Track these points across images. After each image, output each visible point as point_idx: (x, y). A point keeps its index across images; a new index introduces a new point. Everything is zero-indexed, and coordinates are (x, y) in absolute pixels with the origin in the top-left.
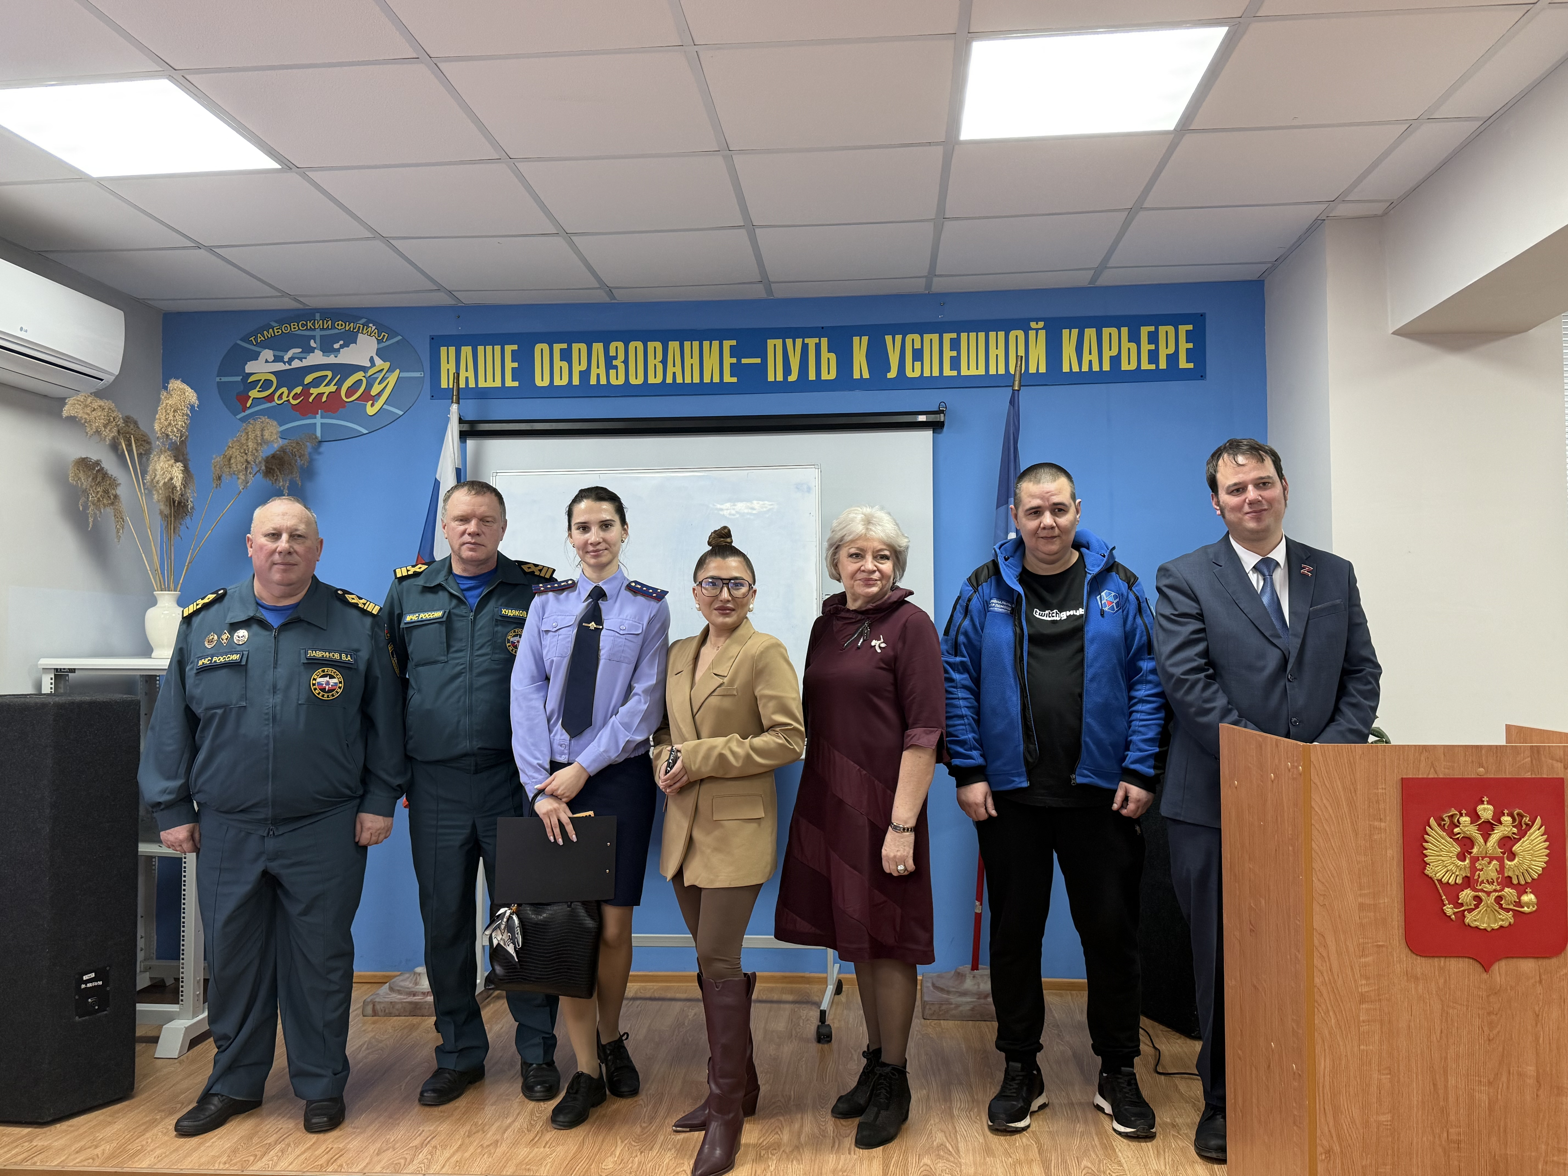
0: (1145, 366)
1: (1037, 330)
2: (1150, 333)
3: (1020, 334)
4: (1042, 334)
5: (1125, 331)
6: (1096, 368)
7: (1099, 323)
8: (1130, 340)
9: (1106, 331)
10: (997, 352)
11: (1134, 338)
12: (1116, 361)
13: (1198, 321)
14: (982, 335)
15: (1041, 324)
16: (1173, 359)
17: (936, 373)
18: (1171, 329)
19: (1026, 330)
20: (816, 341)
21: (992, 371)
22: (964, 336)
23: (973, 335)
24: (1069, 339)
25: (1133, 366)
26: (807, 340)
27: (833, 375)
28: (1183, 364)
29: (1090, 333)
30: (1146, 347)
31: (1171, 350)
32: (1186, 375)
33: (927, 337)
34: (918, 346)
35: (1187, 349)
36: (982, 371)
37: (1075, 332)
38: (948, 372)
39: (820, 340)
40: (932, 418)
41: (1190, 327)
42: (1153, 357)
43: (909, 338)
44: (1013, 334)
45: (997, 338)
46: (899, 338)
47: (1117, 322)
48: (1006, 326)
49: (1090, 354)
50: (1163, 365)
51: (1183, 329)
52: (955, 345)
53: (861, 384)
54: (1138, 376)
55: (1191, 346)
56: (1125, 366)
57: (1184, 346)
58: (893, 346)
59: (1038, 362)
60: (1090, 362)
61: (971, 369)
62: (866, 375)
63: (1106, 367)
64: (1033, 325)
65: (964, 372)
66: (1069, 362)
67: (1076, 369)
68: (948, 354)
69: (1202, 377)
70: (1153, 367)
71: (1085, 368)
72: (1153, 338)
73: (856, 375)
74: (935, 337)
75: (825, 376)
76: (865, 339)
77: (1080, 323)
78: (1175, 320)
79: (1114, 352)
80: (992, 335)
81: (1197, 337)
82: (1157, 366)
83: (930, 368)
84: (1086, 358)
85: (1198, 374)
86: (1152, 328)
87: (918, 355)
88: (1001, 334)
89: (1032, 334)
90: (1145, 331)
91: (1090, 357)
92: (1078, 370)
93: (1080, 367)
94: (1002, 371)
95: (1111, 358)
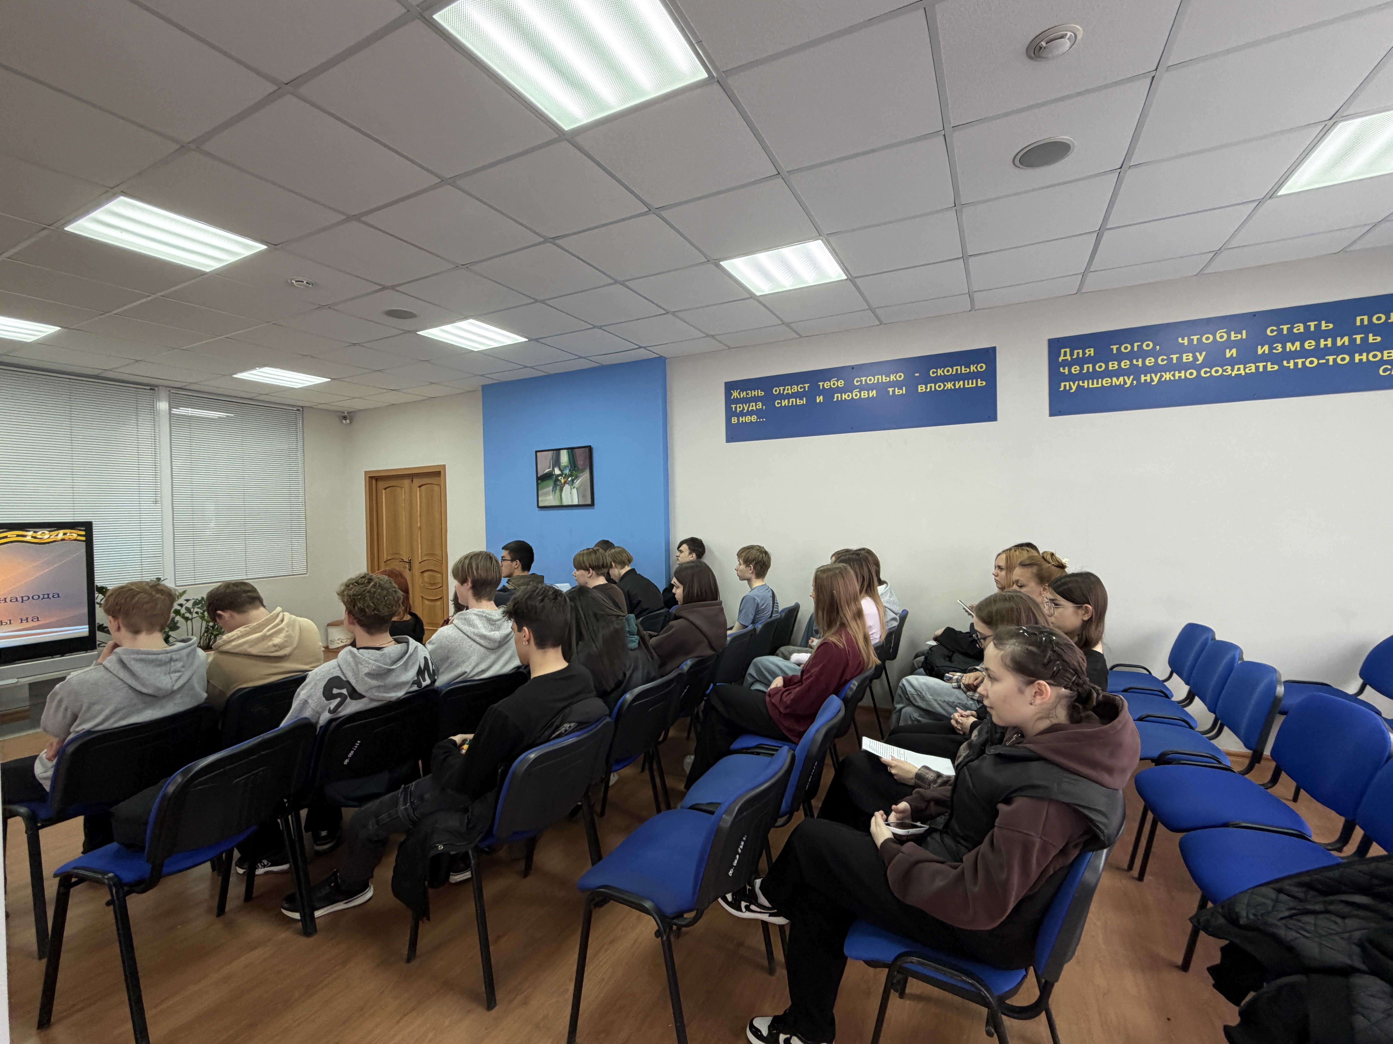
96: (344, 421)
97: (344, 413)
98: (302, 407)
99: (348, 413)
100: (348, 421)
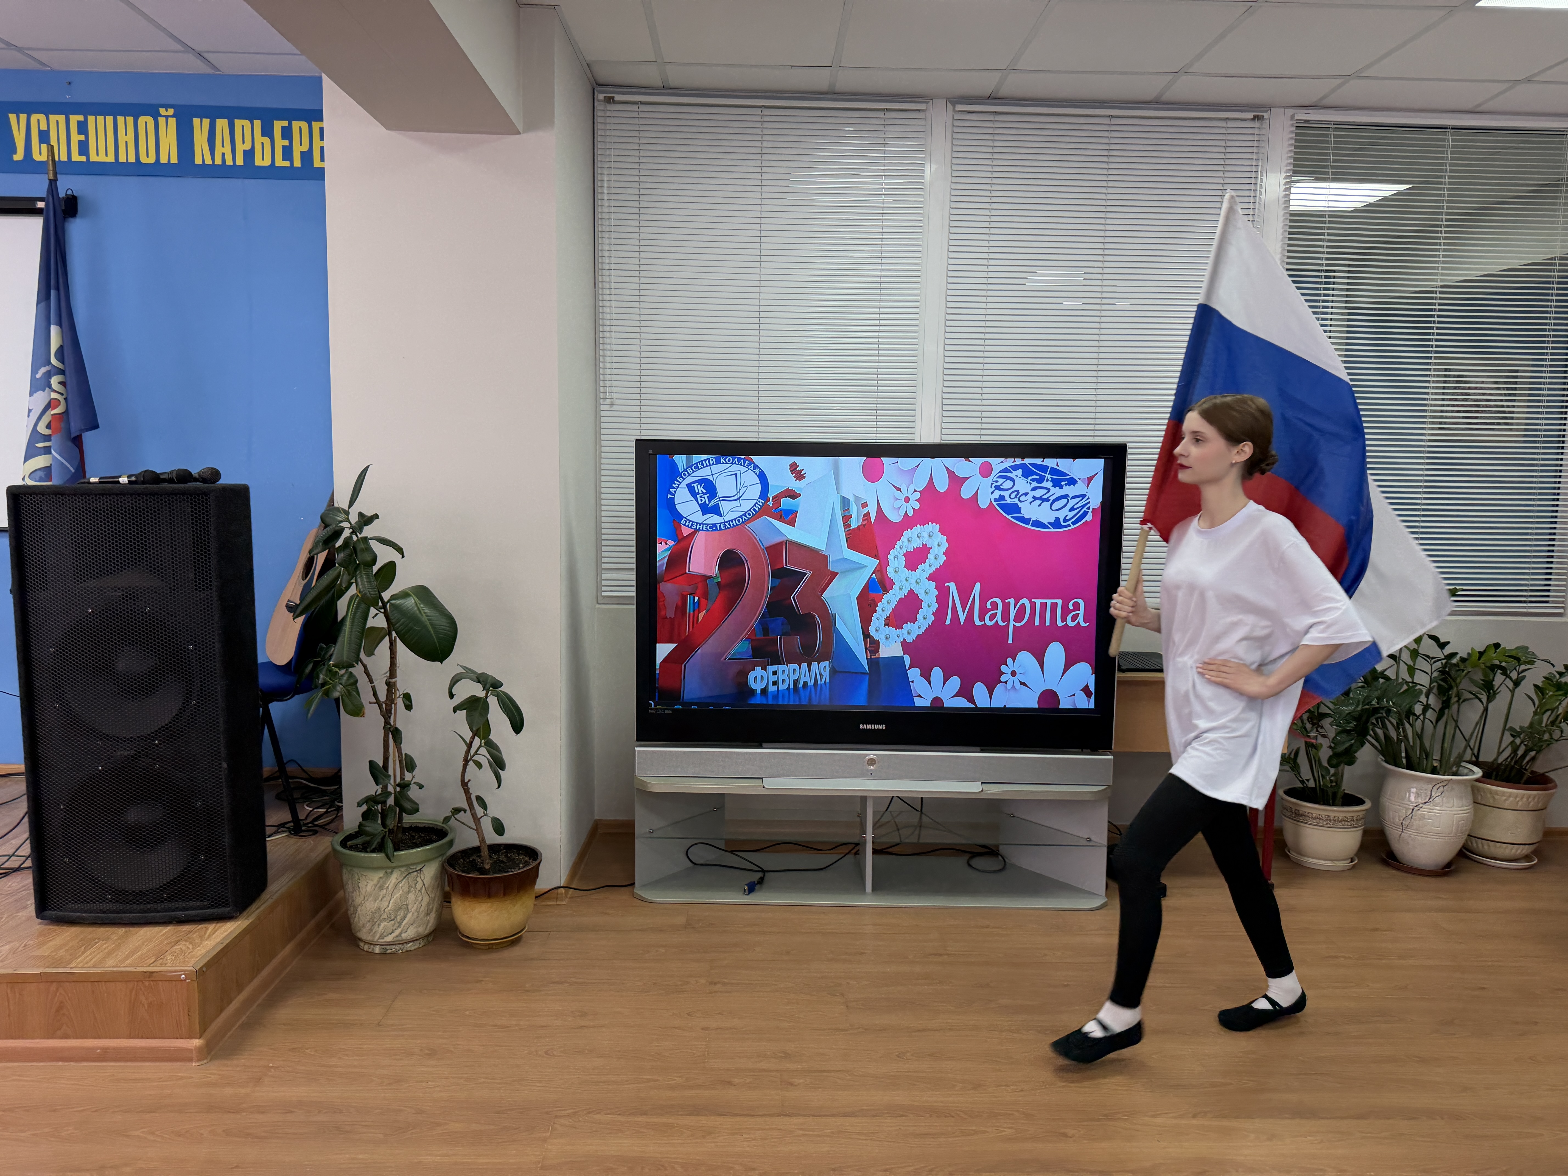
0: (280, 162)
1: (167, 117)
2: (283, 128)
3: (150, 120)
4: (172, 121)
5: (257, 123)
6: (229, 161)
7: (232, 114)
8: (263, 134)
9: (238, 123)
10: (126, 138)
11: (268, 132)
12: (249, 154)
14: (110, 120)
15: (171, 112)
16: (308, 157)
17: (64, 157)
18: (304, 125)
19: (156, 116)
21: (122, 159)
22: (91, 119)
23: (99, 119)
24: (200, 128)
25: (267, 162)
28: (317, 163)
29: (222, 124)
30: (280, 143)
31: (305, 148)
33: (52, 118)
34: (43, 127)
35: (321, 147)
36: (111, 158)
37: (206, 122)
38: (76, 157)
42: (287, 153)
43: (34, 118)
44: (142, 120)
45: (125, 123)
46: (22, 117)
47: (250, 114)
48: (134, 111)
49: (223, 146)
50: (297, 163)
51: (316, 126)
52: (83, 128)
54: (272, 172)
56: (259, 162)
57: (318, 144)
58: (17, 126)
59: (169, 151)
60: (223, 154)
61: (100, 155)
63: (240, 162)
64: (162, 111)
65: (93, 158)
66: (201, 153)
67: (208, 161)
68: (76, 137)
70: (287, 164)
71: (218, 161)
72: (287, 133)
74: (61, 118)
77: (213, 113)
78: (308, 117)
79: (248, 146)
80: (120, 119)
82: (291, 163)
83: (58, 151)
84: (219, 150)
86: (285, 123)
87: (45, 137)
88: (130, 119)
89: (162, 121)
90: (278, 125)
91: (223, 149)
92: (211, 163)
93: (213, 160)
94: (132, 159)
95: (245, 152)
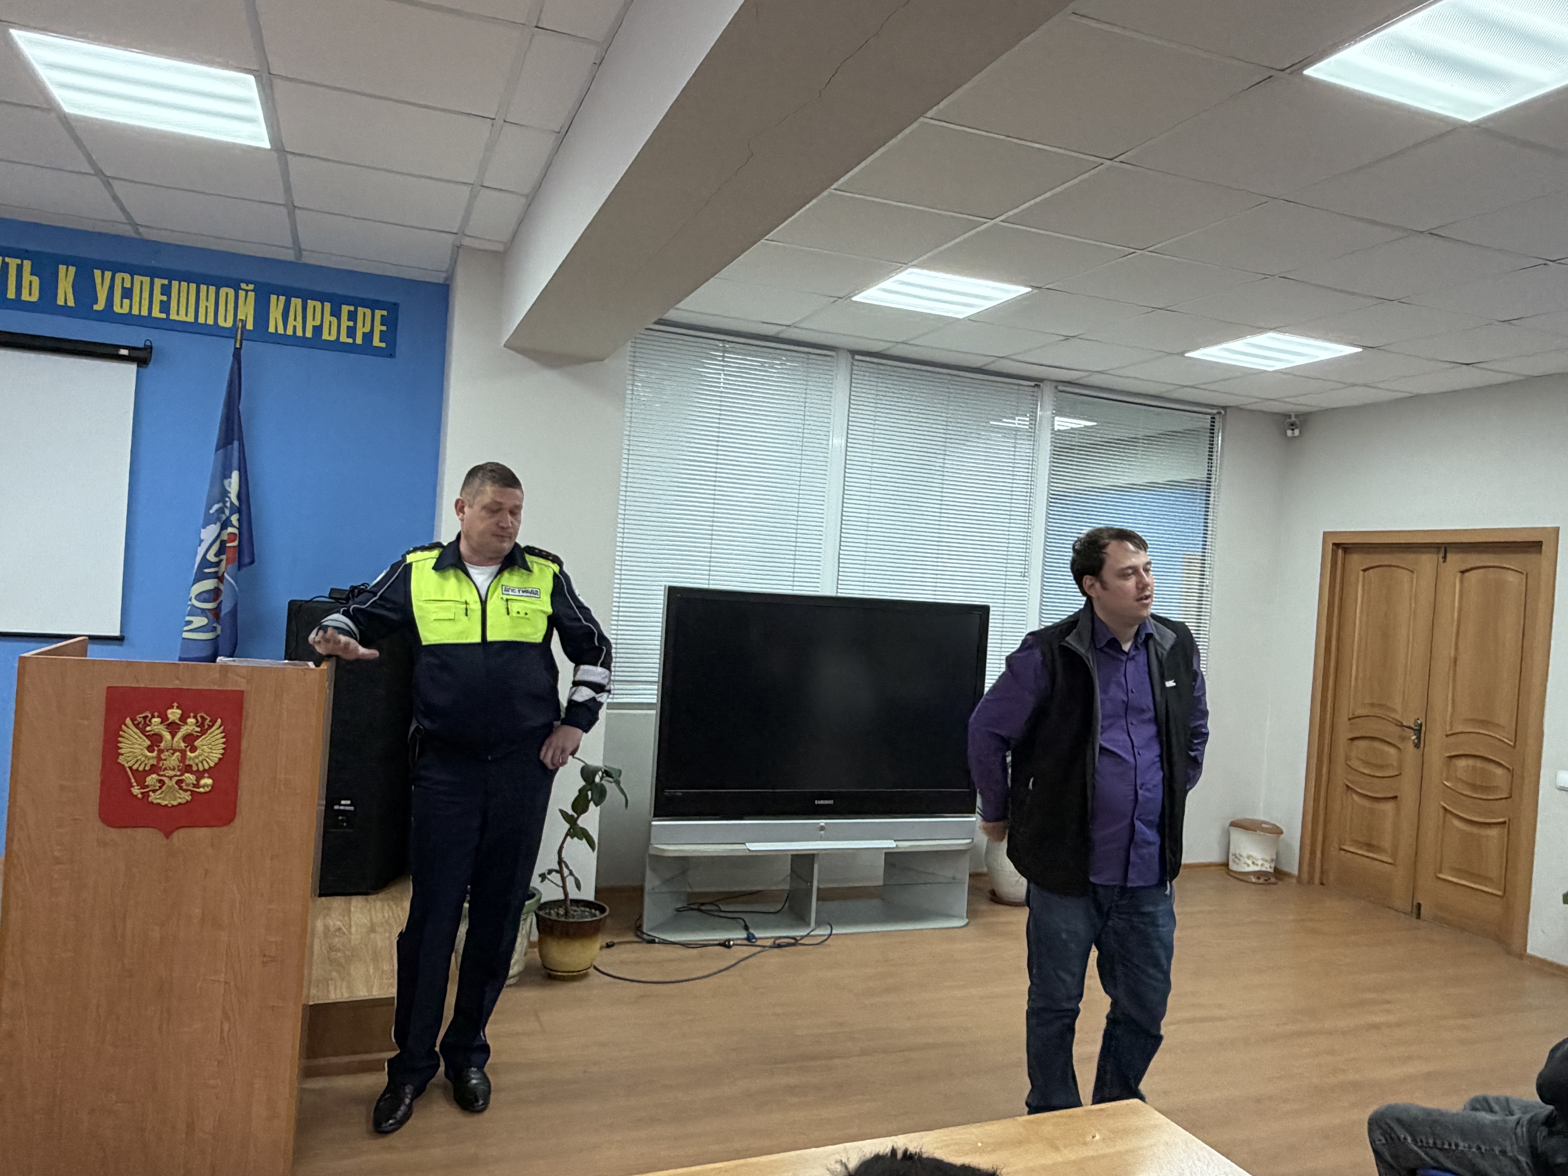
0: (344, 338)
1: (247, 291)
2: (349, 312)
3: (231, 292)
4: (252, 295)
5: (328, 306)
6: (299, 333)
7: (306, 296)
8: (332, 315)
9: (310, 303)
10: (207, 304)
11: (335, 313)
12: (318, 330)
13: (393, 309)
14: (193, 286)
15: (251, 287)
16: (368, 337)
17: (145, 313)
18: (368, 312)
19: (237, 289)
20: (19, 261)
21: (201, 320)
22: (175, 284)
23: (184, 285)
24: (276, 304)
25: (333, 337)
26: (7, 260)
27: (35, 298)
28: (376, 342)
29: (296, 302)
30: (345, 323)
31: (367, 329)
32: (377, 352)
33: (138, 279)
34: (128, 285)
35: (381, 331)
36: (191, 319)
37: (282, 299)
38: (156, 313)
39: (22, 262)
40: (136, 354)
41: (385, 313)
42: (351, 332)
43: (119, 276)
44: (223, 291)
45: (208, 291)
46: (108, 275)
47: (322, 298)
48: (219, 283)
49: (295, 320)
50: (359, 341)
51: (379, 313)
52: (166, 290)
53: (65, 311)
54: (336, 346)
55: (384, 328)
56: (325, 336)
57: (379, 328)
58: (102, 281)
59: (246, 319)
60: (295, 327)
61: (181, 314)
62: (71, 303)
63: (309, 334)
64: (243, 286)
65: (173, 316)
66: (275, 323)
67: (281, 331)
68: (158, 297)
69: (391, 356)
70: (350, 341)
71: (290, 332)
72: (352, 316)
73: (60, 302)
74: (146, 280)
75: (25, 296)
76: (72, 270)
77: (289, 293)
78: (373, 305)
79: (318, 323)
80: (203, 288)
81: (390, 322)
82: (354, 340)
83: (139, 306)
84: (291, 322)
85: (390, 352)
86: (352, 308)
87: (127, 293)
88: (212, 289)
89: (242, 294)
90: (345, 309)
91: (295, 323)
92: (283, 332)
93: (285, 329)
94: (210, 321)
95: (314, 327)
96: (1289, 433)
97: (1290, 416)
98: (1225, 408)
99: (1296, 416)
100: (1297, 432)
